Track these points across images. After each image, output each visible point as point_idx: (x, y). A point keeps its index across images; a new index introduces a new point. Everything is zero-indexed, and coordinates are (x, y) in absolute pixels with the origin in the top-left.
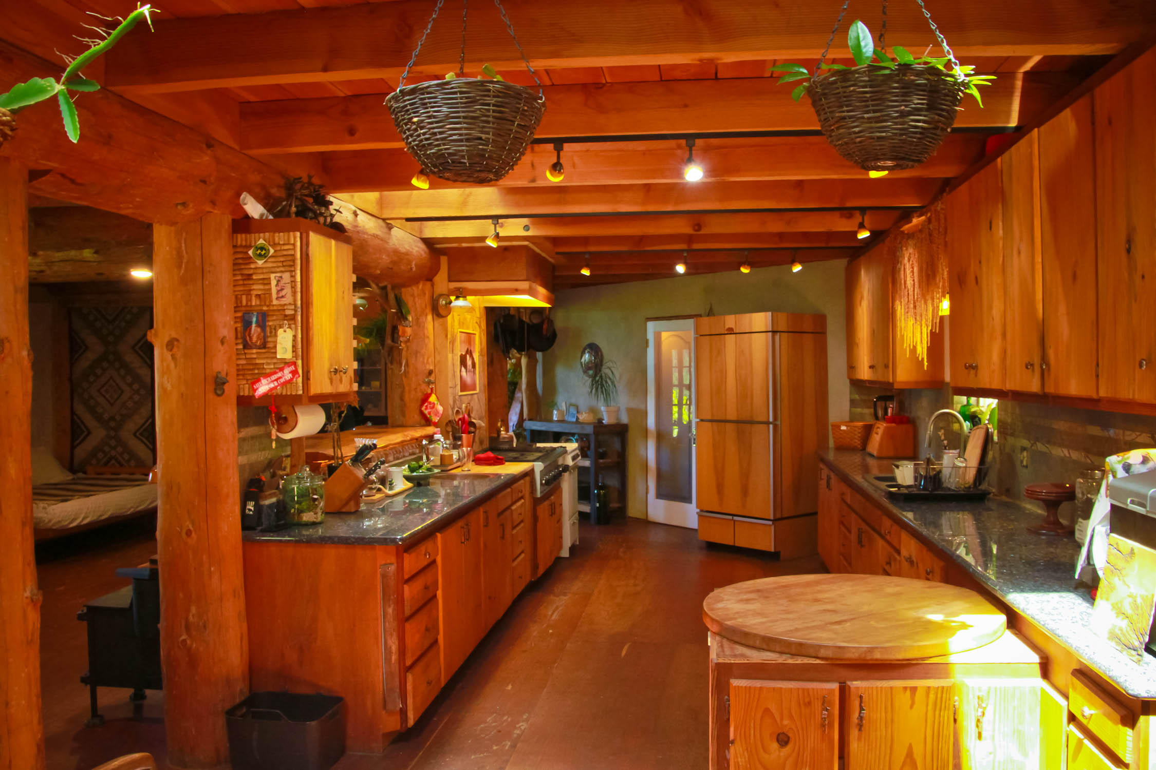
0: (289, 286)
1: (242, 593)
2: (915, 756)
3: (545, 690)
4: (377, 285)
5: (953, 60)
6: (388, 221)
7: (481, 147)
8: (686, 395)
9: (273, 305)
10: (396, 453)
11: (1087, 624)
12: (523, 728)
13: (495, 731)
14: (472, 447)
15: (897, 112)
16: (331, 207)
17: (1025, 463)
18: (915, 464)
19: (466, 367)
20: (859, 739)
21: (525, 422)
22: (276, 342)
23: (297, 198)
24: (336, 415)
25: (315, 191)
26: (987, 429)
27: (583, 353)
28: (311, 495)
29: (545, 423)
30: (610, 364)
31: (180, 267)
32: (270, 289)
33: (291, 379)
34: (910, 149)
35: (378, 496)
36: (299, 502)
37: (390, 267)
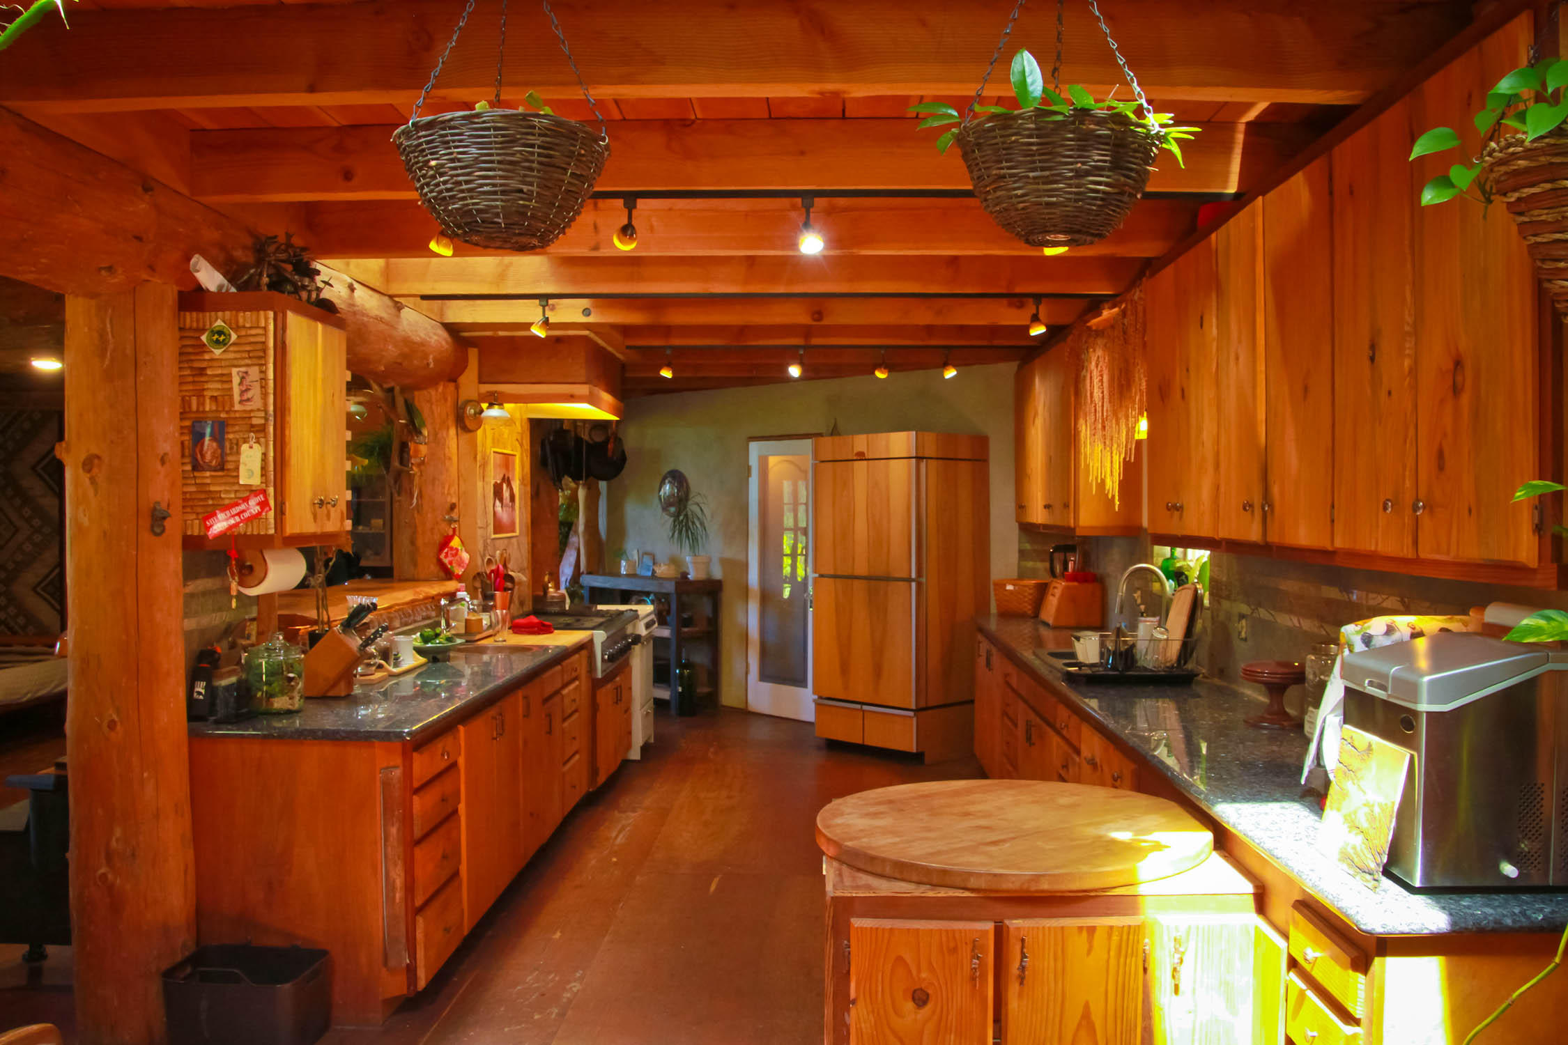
0: (257, 385)
1: (187, 809)
2: (1094, 1017)
3: (607, 938)
4: (381, 386)
5: (1145, 105)
6: (397, 299)
7: (521, 202)
8: (801, 543)
9: (236, 411)
10: (404, 617)
11: (1313, 842)
12: (575, 990)
13: (537, 995)
14: (509, 608)
15: (1071, 170)
16: (318, 278)
17: (1243, 635)
18: (1101, 636)
19: (501, 500)
20: (1020, 995)
21: (583, 576)
22: (238, 462)
23: (269, 264)
24: (321, 563)
25: (295, 256)
26: (1196, 590)
27: (662, 483)
28: (285, 673)
29: (607, 578)
30: (698, 499)
31: (102, 356)
32: (231, 389)
33: (259, 514)
34: (1089, 219)
35: (379, 675)
36: (269, 683)
37: (399, 361)
